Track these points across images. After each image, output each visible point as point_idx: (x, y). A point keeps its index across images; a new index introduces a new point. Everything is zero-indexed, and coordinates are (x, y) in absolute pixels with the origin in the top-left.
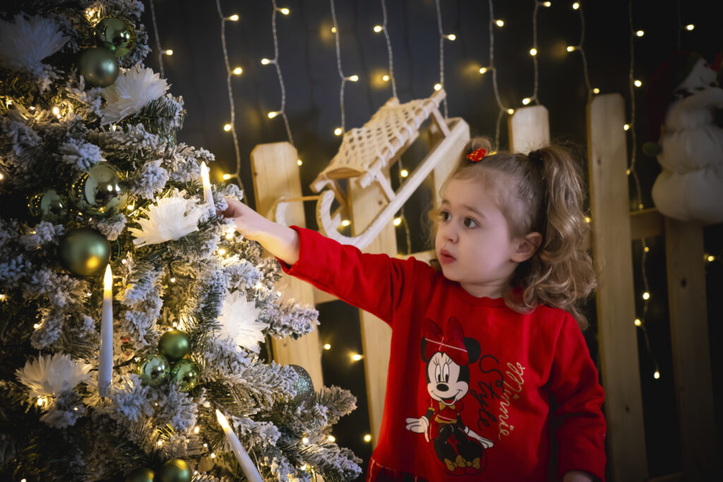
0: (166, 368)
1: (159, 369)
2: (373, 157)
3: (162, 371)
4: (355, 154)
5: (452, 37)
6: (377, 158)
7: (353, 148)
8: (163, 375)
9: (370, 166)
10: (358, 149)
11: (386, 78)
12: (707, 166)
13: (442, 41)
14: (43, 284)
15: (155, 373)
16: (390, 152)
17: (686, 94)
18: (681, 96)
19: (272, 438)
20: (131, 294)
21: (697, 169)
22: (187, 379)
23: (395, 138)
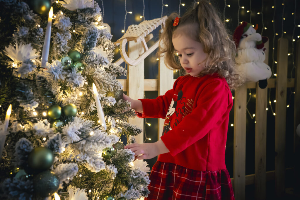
0: (71, 62)
1: (69, 61)
2: (141, 33)
3: (69, 63)
4: (134, 32)
5: (167, 5)
6: (143, 33)
7: (133, 30)
8: (69, 65)
9: (140, 35)
10: (134, 31)
11: (141, 17)
12: (253, 61)
13: (163, 7)
14: (23, 7)
15: (66, 63)
16: (148, 32)
17: (246, 36)
18: (245, 36)
19: (113, 101)
20: (62, 20)
21: (250, 62)
22: (80, 69)
23: (149, 28)
